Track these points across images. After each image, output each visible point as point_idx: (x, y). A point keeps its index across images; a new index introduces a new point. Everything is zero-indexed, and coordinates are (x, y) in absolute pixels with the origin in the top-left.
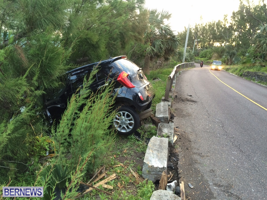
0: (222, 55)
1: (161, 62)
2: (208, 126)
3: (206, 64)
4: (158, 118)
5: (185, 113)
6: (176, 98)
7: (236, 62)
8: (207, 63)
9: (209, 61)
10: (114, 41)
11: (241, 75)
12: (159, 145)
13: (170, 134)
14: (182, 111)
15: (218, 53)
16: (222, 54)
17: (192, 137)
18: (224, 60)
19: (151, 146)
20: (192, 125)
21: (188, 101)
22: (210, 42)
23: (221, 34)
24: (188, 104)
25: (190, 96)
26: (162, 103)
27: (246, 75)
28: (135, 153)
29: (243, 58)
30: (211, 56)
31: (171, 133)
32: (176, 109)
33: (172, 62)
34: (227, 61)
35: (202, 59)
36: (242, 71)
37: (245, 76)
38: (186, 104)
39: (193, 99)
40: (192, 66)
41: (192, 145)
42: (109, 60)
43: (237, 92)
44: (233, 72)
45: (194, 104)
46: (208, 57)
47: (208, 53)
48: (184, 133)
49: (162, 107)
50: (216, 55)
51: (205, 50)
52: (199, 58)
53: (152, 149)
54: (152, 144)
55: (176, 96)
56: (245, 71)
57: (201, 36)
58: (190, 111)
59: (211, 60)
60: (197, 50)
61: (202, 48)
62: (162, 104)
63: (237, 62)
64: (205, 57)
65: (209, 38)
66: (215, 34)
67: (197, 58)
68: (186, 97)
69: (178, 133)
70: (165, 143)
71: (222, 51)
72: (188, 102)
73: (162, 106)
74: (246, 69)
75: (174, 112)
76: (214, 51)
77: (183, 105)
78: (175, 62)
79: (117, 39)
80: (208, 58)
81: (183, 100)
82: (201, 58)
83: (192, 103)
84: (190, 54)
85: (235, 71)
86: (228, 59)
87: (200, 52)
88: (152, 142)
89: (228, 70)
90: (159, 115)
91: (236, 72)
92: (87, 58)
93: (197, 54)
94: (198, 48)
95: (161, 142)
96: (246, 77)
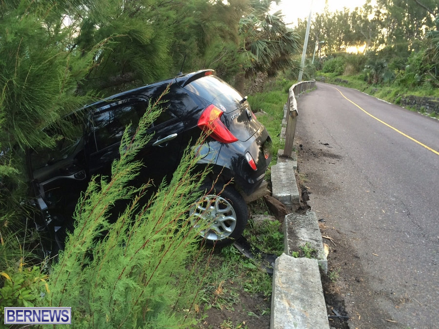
0: (360, 68)
1: (261, 81)
2: (381, 215)
3: (333, 84)
4: (278, 198)
5: (326, 184)
6: (302, 149)
7: (386, 80)
8: (336, 81)
9: (339, 77)
10: (184, 40)
11: (398, 103)
12: (300, 280)
13: (316, 243)
14: (319, 178)
15: (354, 65)
16: (361, 65)
17: (358, 245)
18: (364, 76)
19: (284, 286)
20: (349, 212)
21: (325, 155)
22: (340, 45)
23: (359, 32)
24: (327, 161)
25: (325, 144)
26: (281, 165)
27: (407, 102)
28: (243, 295)
29: (399, 72)
30: (342, 69)
31: (317, 241)
32: (307, 176)
33: (280, 80)
34: (370, 77)
35: (327, 74)
36: (400, 95)
37: (405, 103)
38: (323, 162)
39: (334, 150)
40: (313, 87)
41: (365, 268)
42: (179, 79)
43: (404, 134)
44: (383, 97)
45: (338, 163)
46: (337, 71)
47: (337, 64)
48: (338, 234)
49: (282, 174)
50: (350, 67)
51: (333, 59)
52: (322, 73)
53: (286, 295)
54: (283, 279)
55: (301, 146)
56: (405, 95)
57: (325, 35)
58: (335, 178)
59: (343, 76)
60: (319, 59)
61: (327, 55)
62: (282, 167)
63: (388, 80)
64: (333, 71)
65: (338, 38)
66: (350, 32)
67: (318, 73)
68: (318, 148)
69: (328, 237)
70: (313, 276)
71: (361, 61)
72: (325, 158)
73: (282, 170)
74: (407, 91)
75: (305, 182)
76: (348, 61)
77: (318, 165)
78: (285, 80)
79: (189, 35)
80: (337, 73)
81: (315, 155)
82: (325, 72)
83: (334, 160)
84: (309, 67)
85: (386, 96)
86: (371, 76)
87: (324, 63)
88: (283, 272)
89: (374, 93)
90: (281, 193)
91: (388, 97)
92: (131, 74)
93: (319, 66)
94: (321, 55)
95: (304, 270)
96: (407, 106)
